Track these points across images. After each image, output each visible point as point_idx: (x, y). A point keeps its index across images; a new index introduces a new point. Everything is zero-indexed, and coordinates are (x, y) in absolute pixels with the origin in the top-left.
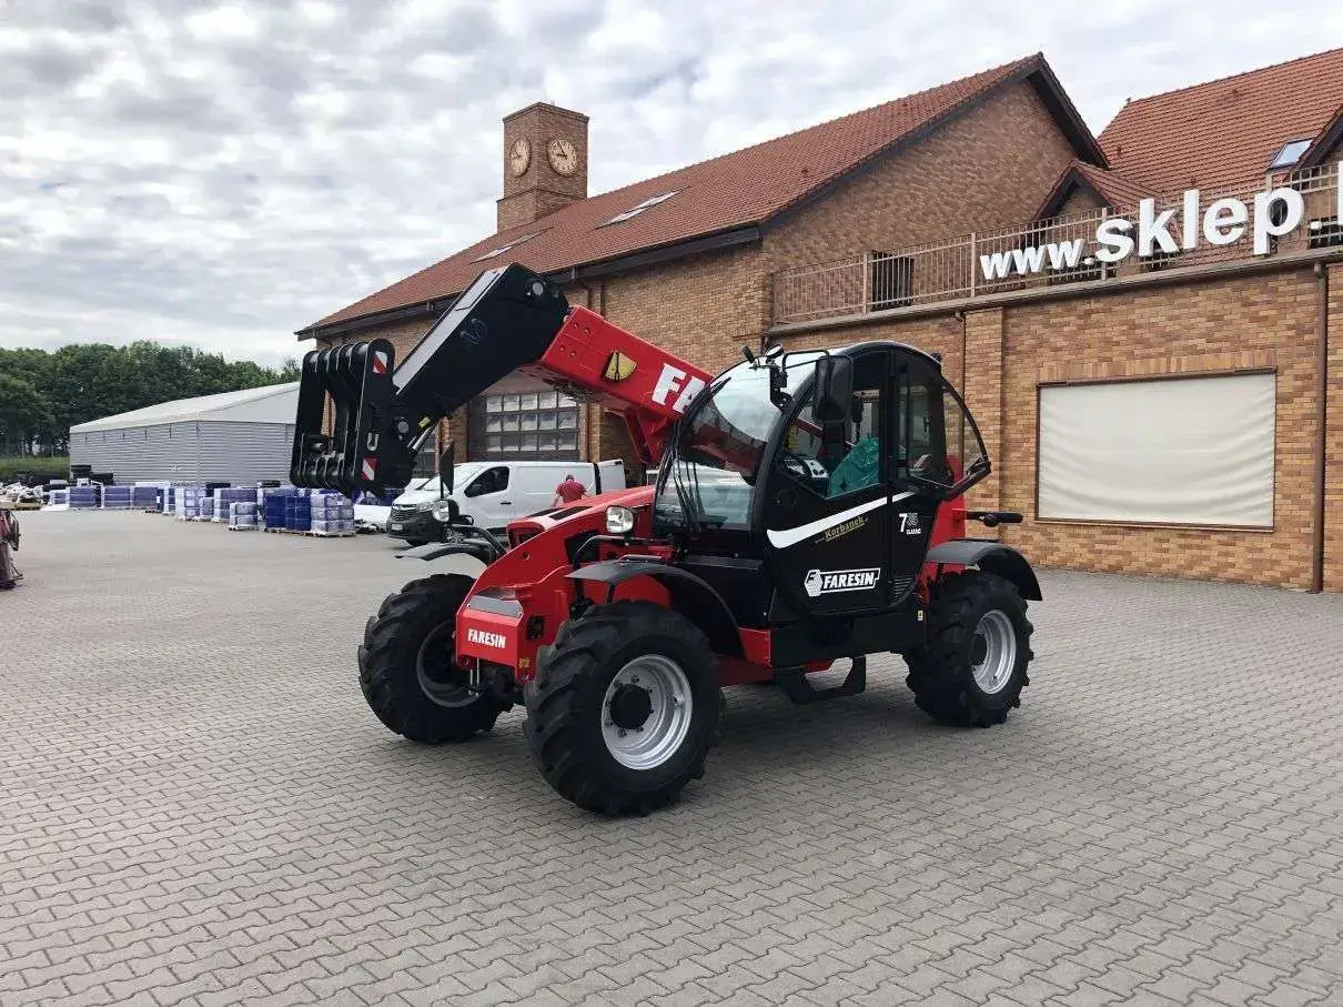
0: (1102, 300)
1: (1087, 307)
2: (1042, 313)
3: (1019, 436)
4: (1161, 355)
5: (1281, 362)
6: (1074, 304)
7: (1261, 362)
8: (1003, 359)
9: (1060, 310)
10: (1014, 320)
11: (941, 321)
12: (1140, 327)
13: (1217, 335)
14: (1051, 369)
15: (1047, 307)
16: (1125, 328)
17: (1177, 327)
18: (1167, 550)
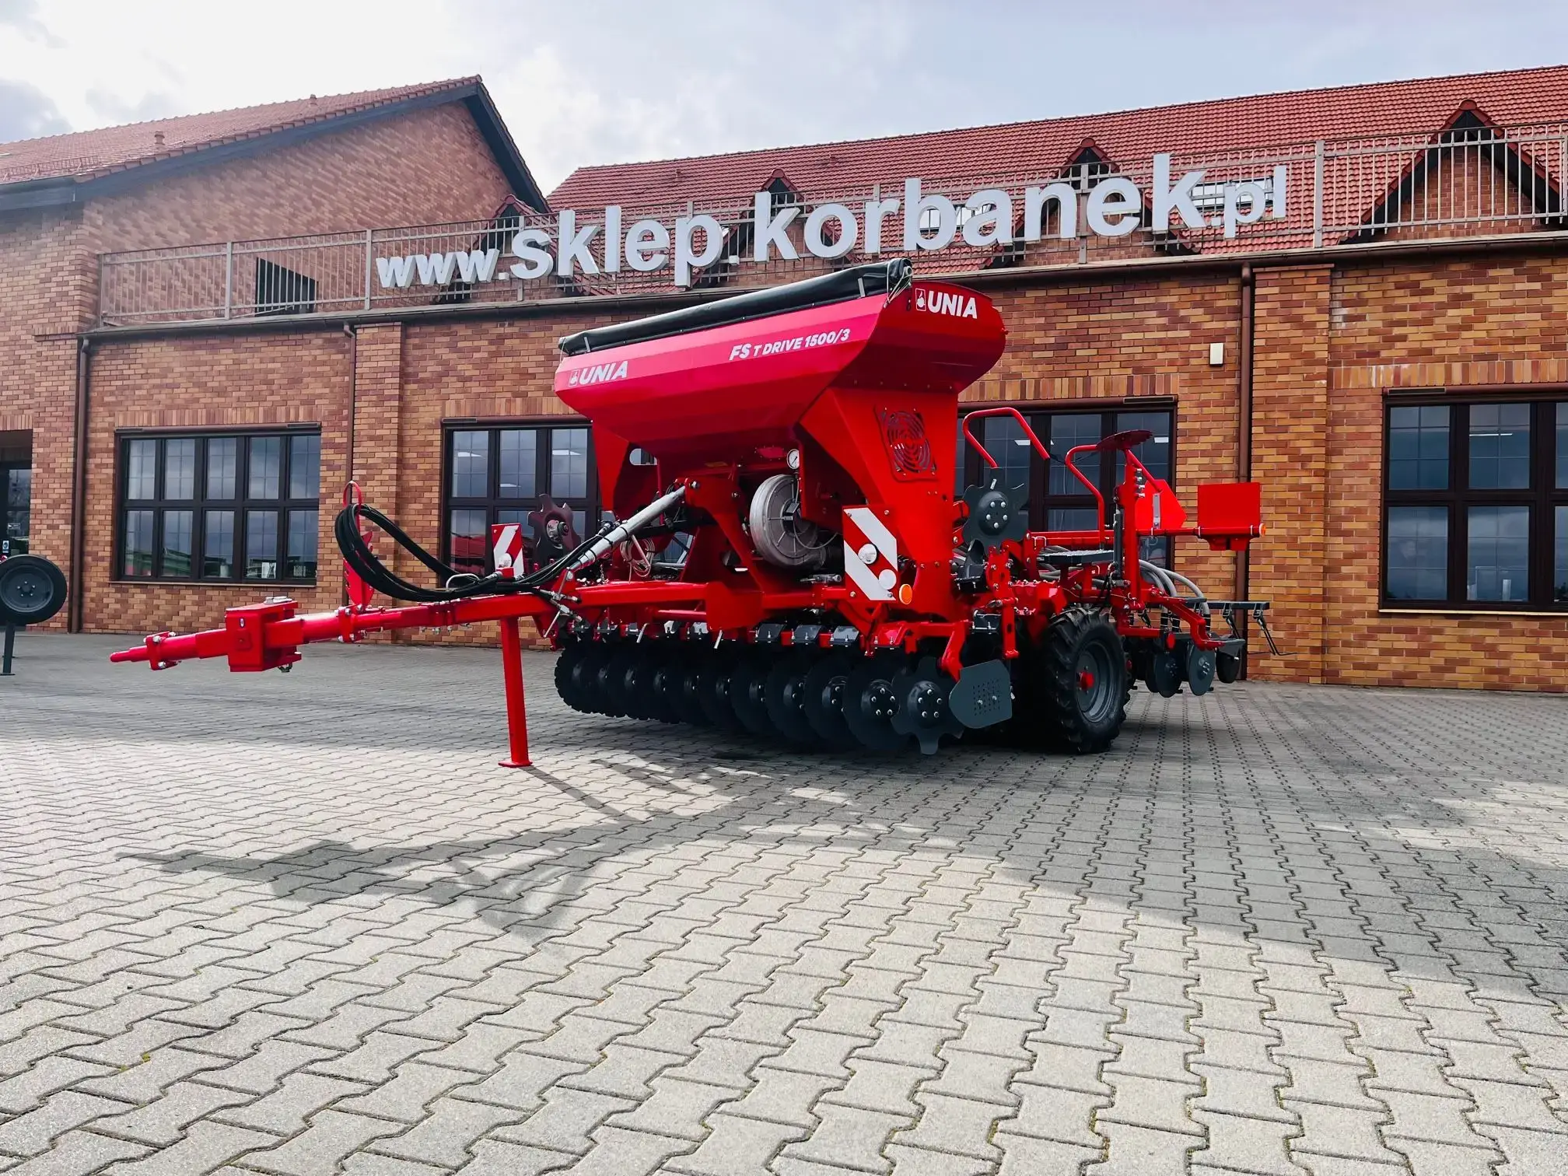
0: (516, 324)
1: (500, 330)
2: (448, 335)
3: (420, 484)
6: (486, 326)
8: (401, 388)
9: (469, 332)
10: (416, 341)
11: (327, 335)
14: (458, 402)
15: (455, 328)
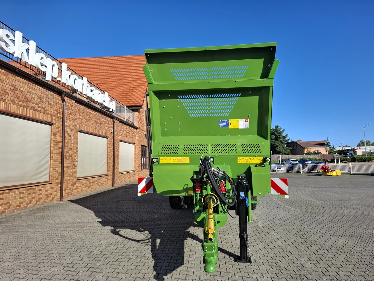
4: (24, 107)
5: (54, 122)
7: (49, 120)
12: (17, 90)
13: (40, 105)
16: (12, 88)
17: (30, 97)
18: (22, 198)
